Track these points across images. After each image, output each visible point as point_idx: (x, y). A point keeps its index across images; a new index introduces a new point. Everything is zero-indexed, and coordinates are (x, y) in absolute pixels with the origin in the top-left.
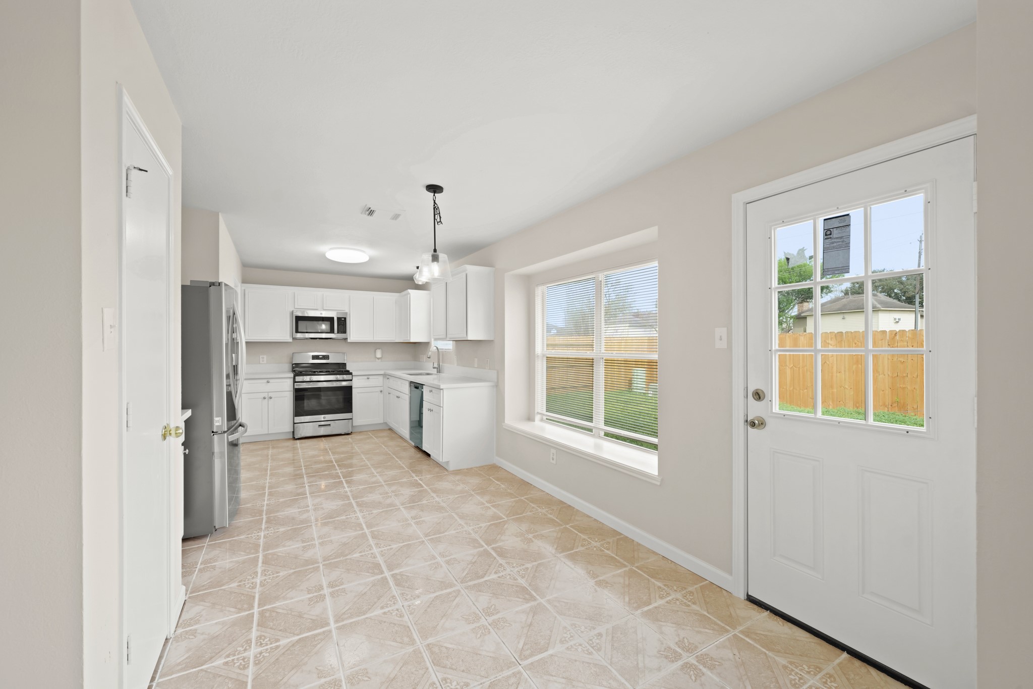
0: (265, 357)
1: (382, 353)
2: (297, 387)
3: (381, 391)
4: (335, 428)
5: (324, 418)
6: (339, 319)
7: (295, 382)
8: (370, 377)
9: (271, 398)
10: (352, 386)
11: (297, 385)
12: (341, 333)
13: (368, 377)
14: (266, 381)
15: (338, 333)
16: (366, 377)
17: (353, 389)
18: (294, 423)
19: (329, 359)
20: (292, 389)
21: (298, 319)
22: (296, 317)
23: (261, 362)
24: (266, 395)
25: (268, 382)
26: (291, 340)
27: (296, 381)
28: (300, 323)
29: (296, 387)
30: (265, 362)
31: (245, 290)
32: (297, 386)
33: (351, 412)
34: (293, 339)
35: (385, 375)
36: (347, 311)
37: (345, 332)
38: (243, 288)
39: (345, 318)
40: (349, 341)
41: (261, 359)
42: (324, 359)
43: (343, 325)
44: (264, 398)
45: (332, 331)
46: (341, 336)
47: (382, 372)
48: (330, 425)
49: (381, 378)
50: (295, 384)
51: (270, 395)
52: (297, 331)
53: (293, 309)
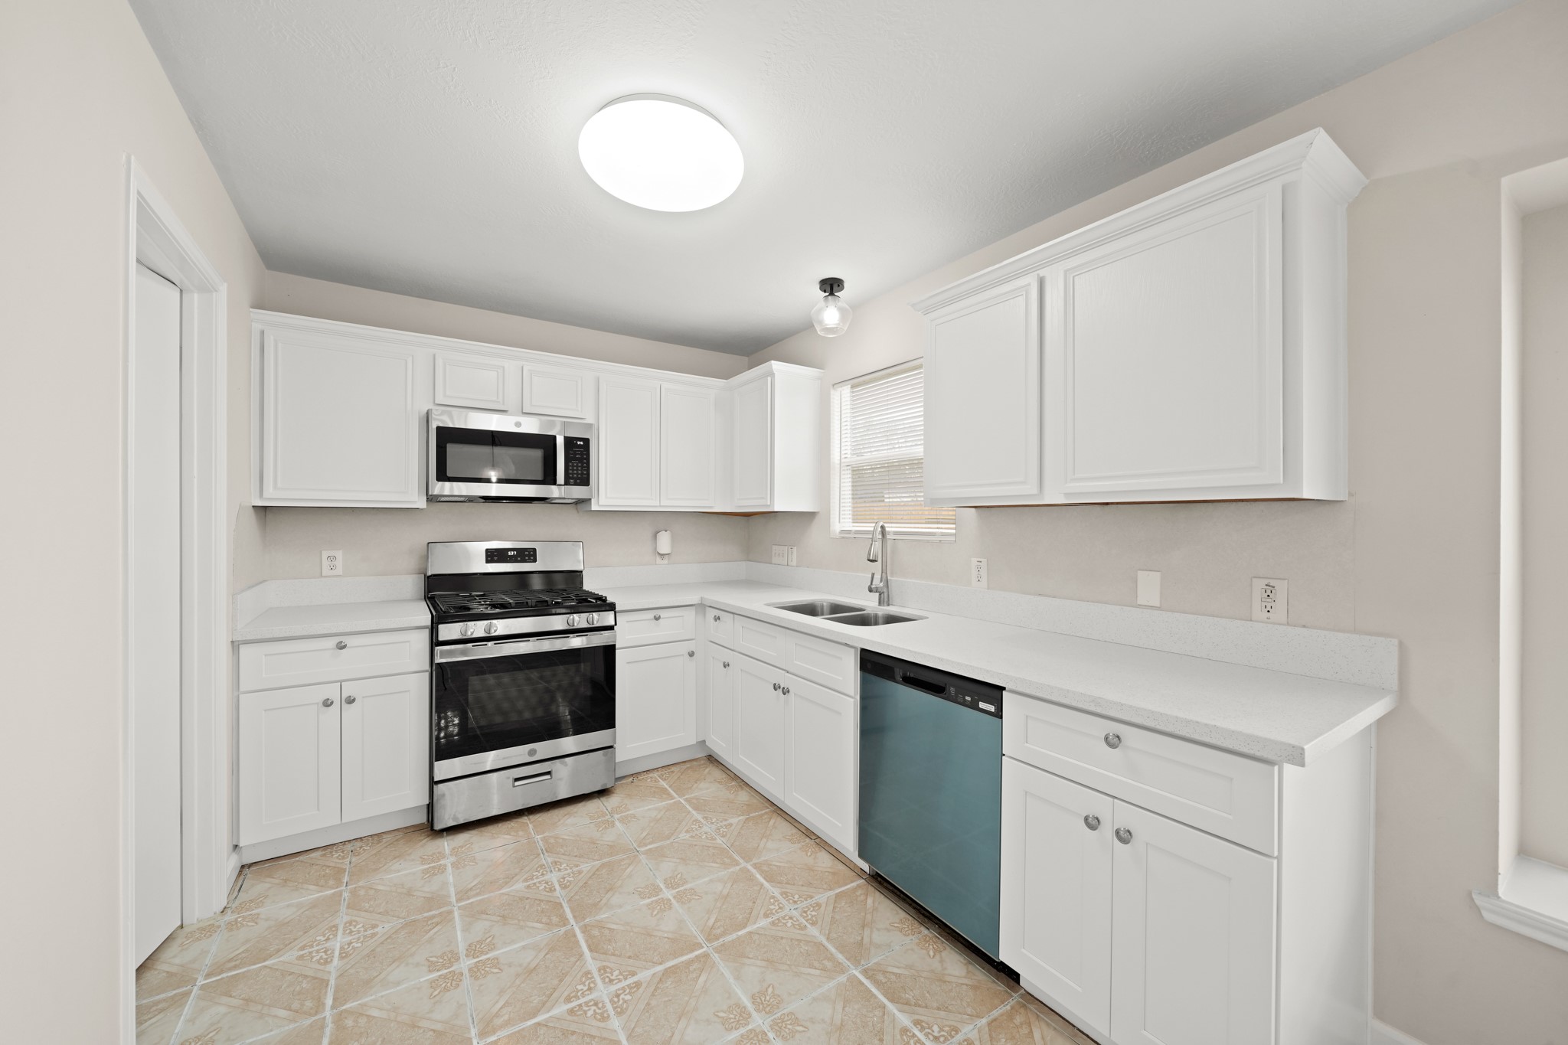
0: (339, 554)
1: (674, 540)
2: (444, 661)
3: (691, 654)
4: (564, 781)
5: (532, 752)
6: (569, 442)
7: (435, 642)
8: (663, 614)
9: (350, 701)
10: (615, 645)
11: (443, 654)
12: (576, 484)
13: (656, 613)
14: (332, 642)
15: (567, 483)
16: (650, 615)
17: (617, 652)
18: (433, 783)
19: (535, 561)
20: (427, 667)
21: (447, 437)
22: (439, 429)
23: (326, 571)
24: (332, 692)
25: (341, 647)
26: (421, 503)
27: (441, 638)
28: (452, 449)
29: (438, 660)
30: (339, 571)
31: (262, 333)
32: (445, 656)
33: (611, 724)
34: (431, 499)
35: (701, 607)
36: (590, 420)
37: (585, 481)
38: (257, 327)
39: (587, 441)
40: (594, 507)
41: (326, 563)
42: (523, 561)
43: (580, 460)
44: (327, 703)
45: (549, 478)
46: (577, 492)
47: (694, 598)
48: (549, 773)
49: (690, 615)
50: (438, 649)
51: (349, 690)
52: (442, 476)
53: (430, 406)
